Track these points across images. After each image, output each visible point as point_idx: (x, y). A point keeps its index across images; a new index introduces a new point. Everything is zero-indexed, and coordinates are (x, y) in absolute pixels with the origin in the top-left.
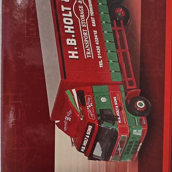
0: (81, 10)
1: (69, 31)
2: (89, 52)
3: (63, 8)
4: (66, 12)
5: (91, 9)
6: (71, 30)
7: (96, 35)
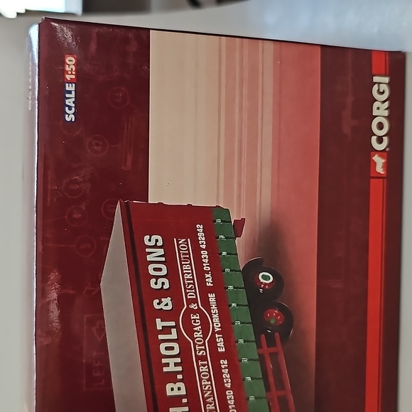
0: (195, 322)
1: (172, 368)
2: (211, 404)
3: (160, 324)
4: (166, 330)
5: (216, 317)
6: (176, 364)
7: (225, 368)
